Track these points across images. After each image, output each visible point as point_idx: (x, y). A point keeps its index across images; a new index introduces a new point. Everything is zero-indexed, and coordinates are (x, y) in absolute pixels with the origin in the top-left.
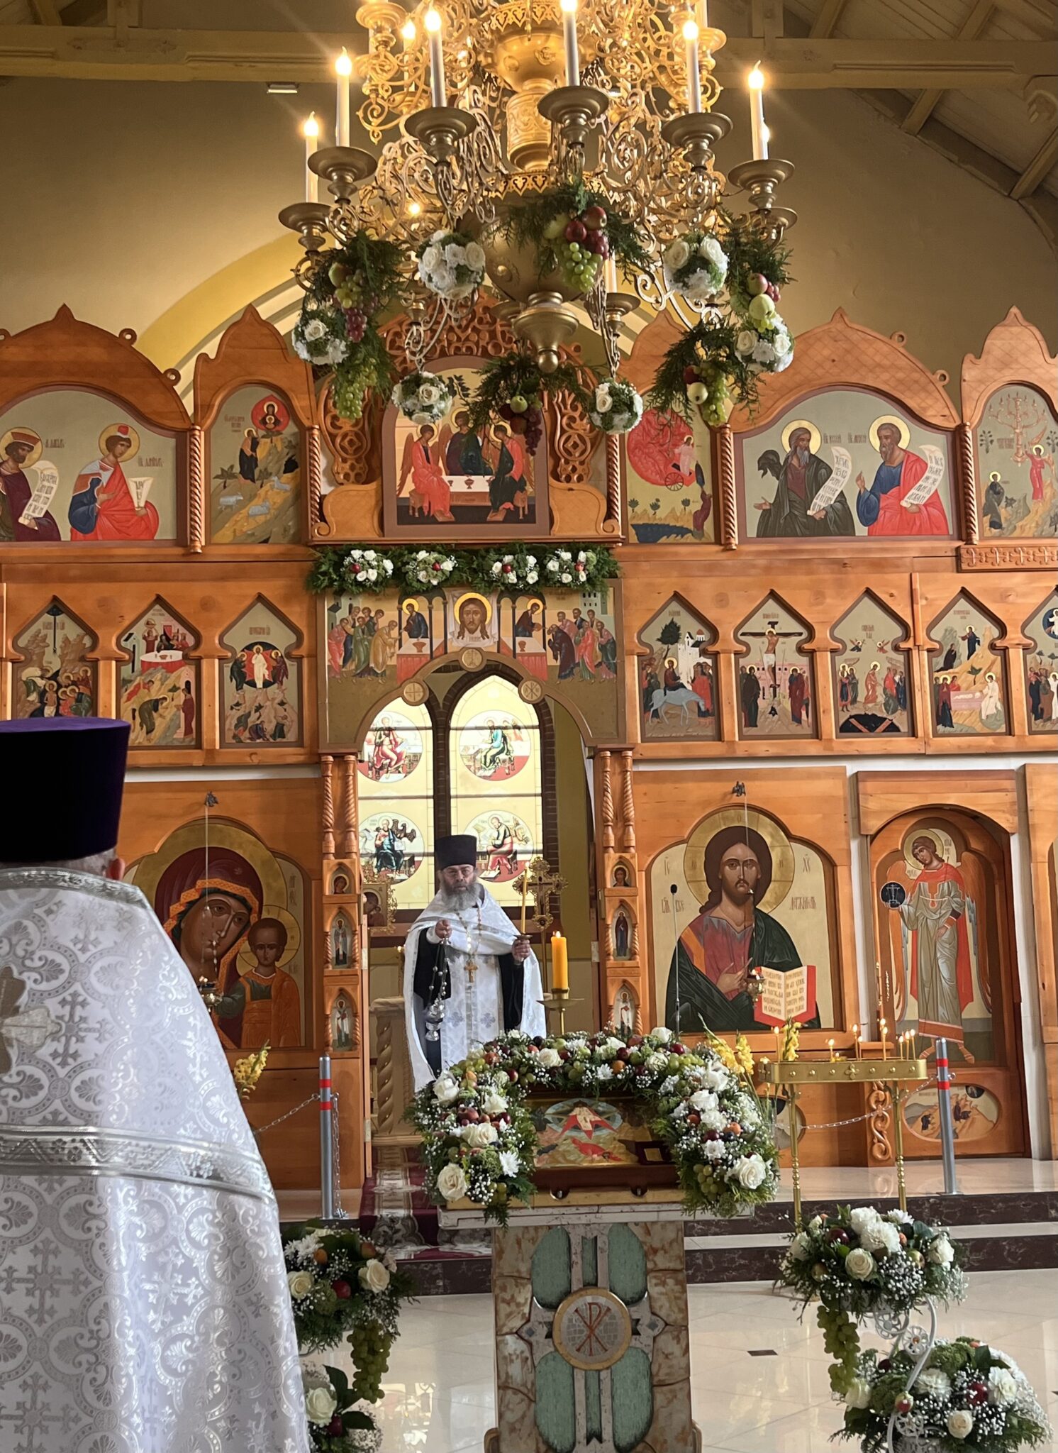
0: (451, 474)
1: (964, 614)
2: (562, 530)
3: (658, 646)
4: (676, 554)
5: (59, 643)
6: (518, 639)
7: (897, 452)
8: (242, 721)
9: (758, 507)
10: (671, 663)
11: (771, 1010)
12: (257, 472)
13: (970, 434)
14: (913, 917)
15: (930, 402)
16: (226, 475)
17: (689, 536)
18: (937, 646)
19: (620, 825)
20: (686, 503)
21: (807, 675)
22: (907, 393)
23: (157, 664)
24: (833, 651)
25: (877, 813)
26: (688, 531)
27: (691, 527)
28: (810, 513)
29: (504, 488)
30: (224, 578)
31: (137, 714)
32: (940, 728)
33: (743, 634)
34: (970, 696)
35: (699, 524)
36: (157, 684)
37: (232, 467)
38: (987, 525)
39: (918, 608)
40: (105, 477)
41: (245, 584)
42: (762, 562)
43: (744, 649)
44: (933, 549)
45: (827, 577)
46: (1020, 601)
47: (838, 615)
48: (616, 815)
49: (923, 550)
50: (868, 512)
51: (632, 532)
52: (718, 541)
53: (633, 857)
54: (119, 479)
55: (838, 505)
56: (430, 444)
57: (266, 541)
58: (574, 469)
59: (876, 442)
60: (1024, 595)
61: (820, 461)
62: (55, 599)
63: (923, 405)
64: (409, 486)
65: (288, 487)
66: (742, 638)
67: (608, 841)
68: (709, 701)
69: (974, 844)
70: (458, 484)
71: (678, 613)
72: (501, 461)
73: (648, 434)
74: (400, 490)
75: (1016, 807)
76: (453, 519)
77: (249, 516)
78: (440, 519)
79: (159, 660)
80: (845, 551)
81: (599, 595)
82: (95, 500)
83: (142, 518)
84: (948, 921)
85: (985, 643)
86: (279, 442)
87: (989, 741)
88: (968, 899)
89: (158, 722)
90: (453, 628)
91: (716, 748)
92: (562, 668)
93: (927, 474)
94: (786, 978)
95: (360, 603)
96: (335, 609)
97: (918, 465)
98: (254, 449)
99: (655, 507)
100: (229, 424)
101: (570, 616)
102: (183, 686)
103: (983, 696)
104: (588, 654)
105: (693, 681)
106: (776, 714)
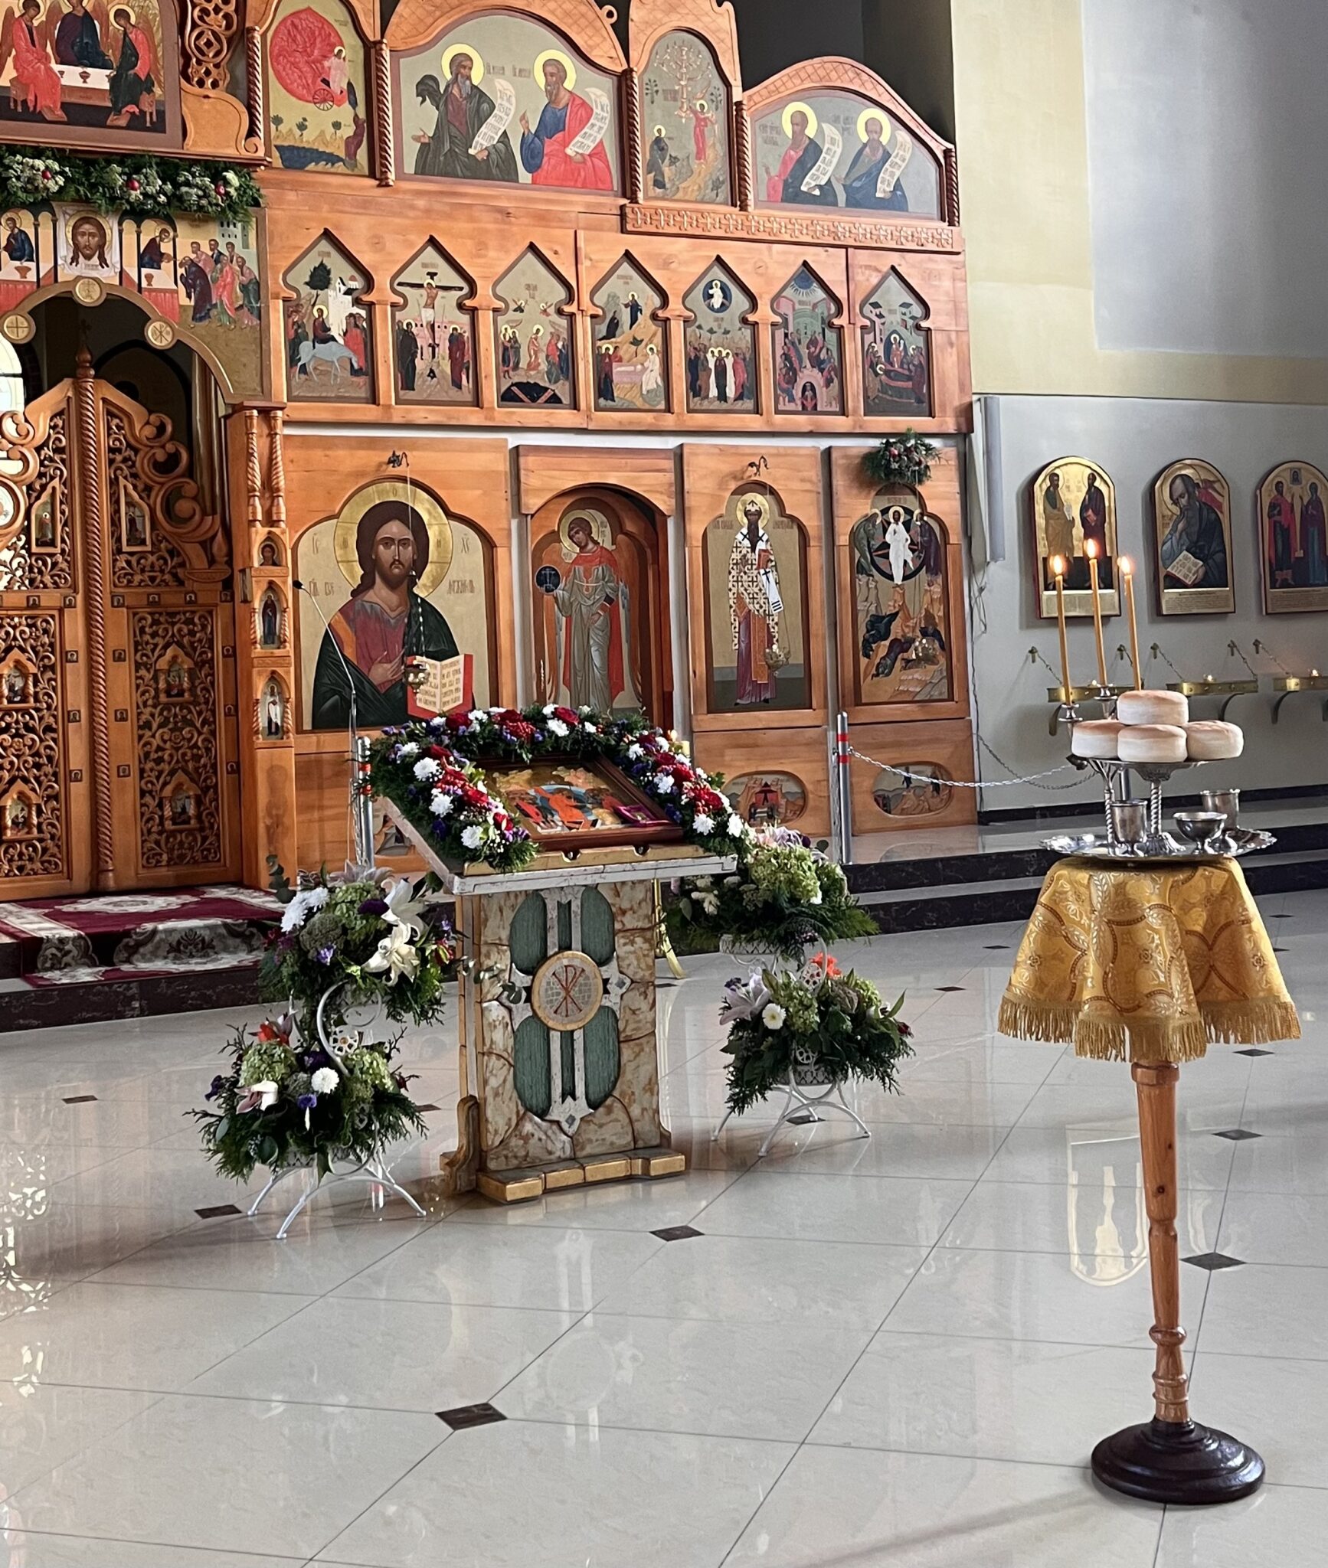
0: (62, 63)
1: (626, 279)
2: (198, 145)
3: (305, 290)
4: (327, 185)
6: (144, 271)
7: (562, 93)
9: (416, 139)
10: (321, 311)
11: (426, 702)
13: (636, 81)
14: (567, 603)
15: (597, 39)
17: (340, 167)
18: (600, 312)
19: (267, 495)
20: (337, 125)
21: (467, 334)
22: (575, 27)
24: (495, 310)
25: (538, 491)
26: (340, 159)
27: (342, 155)
28: (471, 151)
29: (127, 88)
32: (602, 401)
33: (400, 284)
34: (632, 368)
35: (352, 154)
38: (651, 183)
39: (582, 268)
42: (421, 203)
43: (401, 301)
44: (600, 205)
45: (491, 226)
46: (683, 269)
47: (501, 270)
48: (263, 484)
49: (588, 205)
50: (533, 158)
51: (276, 153)
52: (372, 175)
53: (282, 531)
55: (501, 146)
56: (36, 23)
58: (208, 73)
59: (541, 80)
60: (685, 263)
61: (482, 94)
63: (590, 42)
64: (11, 73)
66: (399, 288)
67: (254, 513)
68: (363, 358)
69: (630, 527)
70: (71, 76)
71: (328, 254)
72: (123, 53)
73: (294, 40)
75: (673, 489)
80: (509, 198)
81: (239, 225)
84: (603, 607)
85: (647, 312)
87: (648, 419)
88: (621, 584)
90: (65, 251)
91: (370, 413)
92: (197, 309)
93: (592, 121)
94: (442, 667)
97: (585, 110)
99: (302, 127)
101: (205, 248)
103: (645, 369)
104: (227, 296)
105: (345, 334)
106: (434, 376)
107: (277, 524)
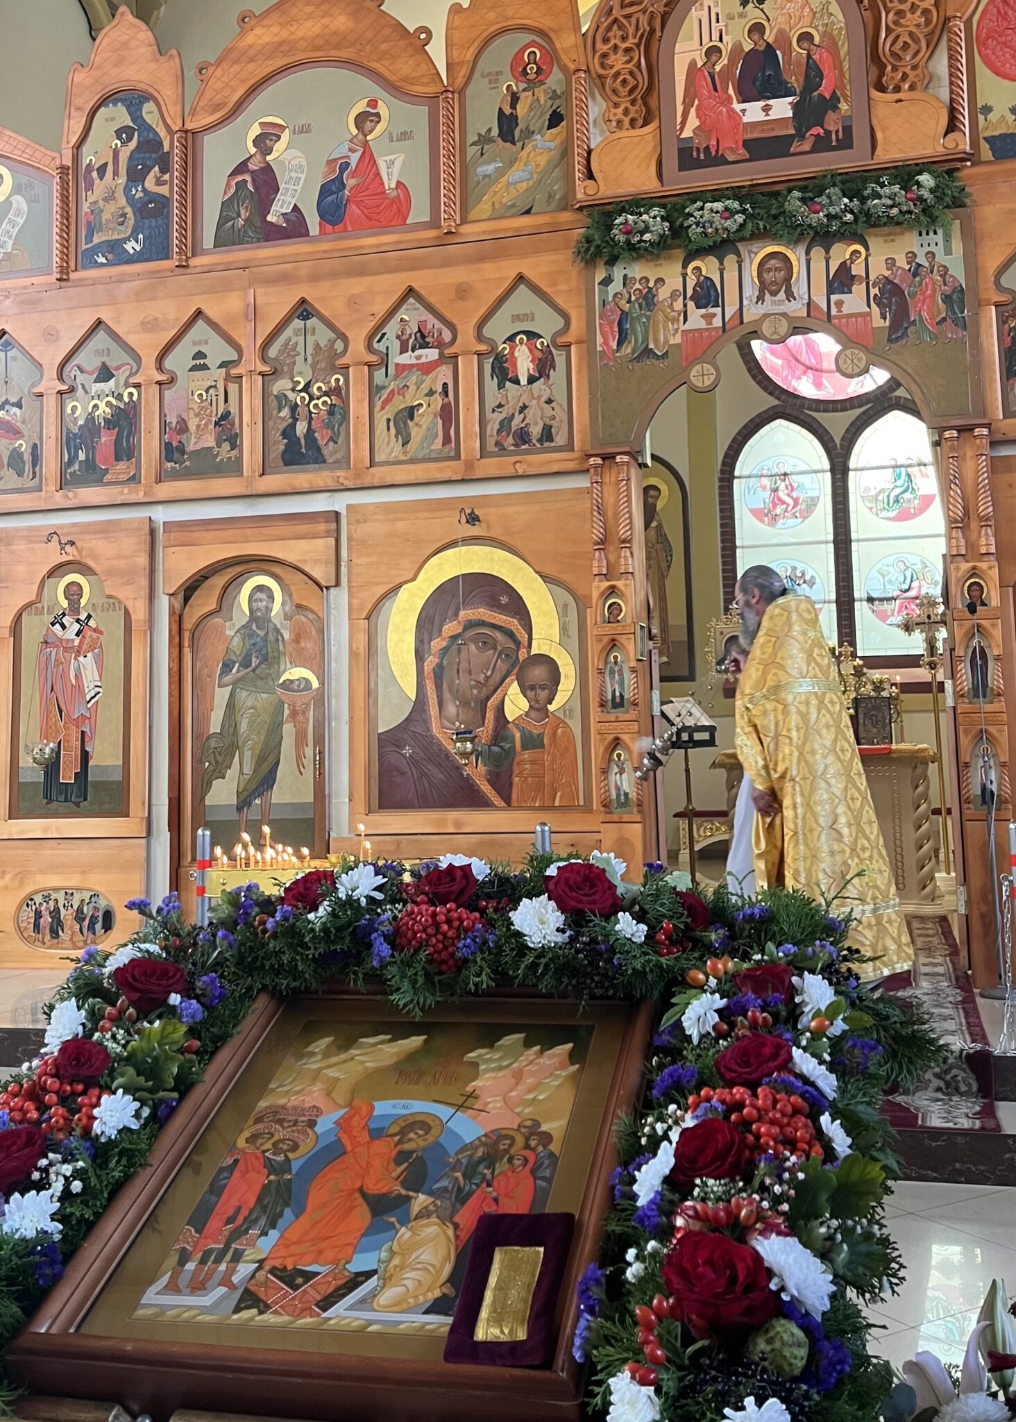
0: (744, 102)
2: (888, 153)
5: (310, 350)
6: (834, 298)
8: (505, 425)
12: (517, 133)
16: (484, 140)
19: (973, 525)
23: (412, 366)
29: (810, 110)
30: (482, 259)
31: (392, 423)
36: (412, 388)
37: (490, 130)
40: (354, 159)
41: (504, 263)
51: (984, 146)
54: (368, 158)
56: (718, 68)
57: (528, 212)
58: (904, 77)
62: (303, 301)
64: (693, 122)
65: (552, 145)
70: (753, 112)
74: (682, 129)
76: (747, 156)
77: (509, 184)
78: (731, 158)
79: (414, 361)
81: (940, 231)
82: (344, 186)
83: (393, 201)
86: (540, 93)
89: (414, 431)
92: (892, 329)
95: (637, 270)
96: (607, 281)
98: (513, 106)
100: (486, 80)
101: (902, 262)
102: (440, 389)
104: (927, 310)
107: (985, 558)
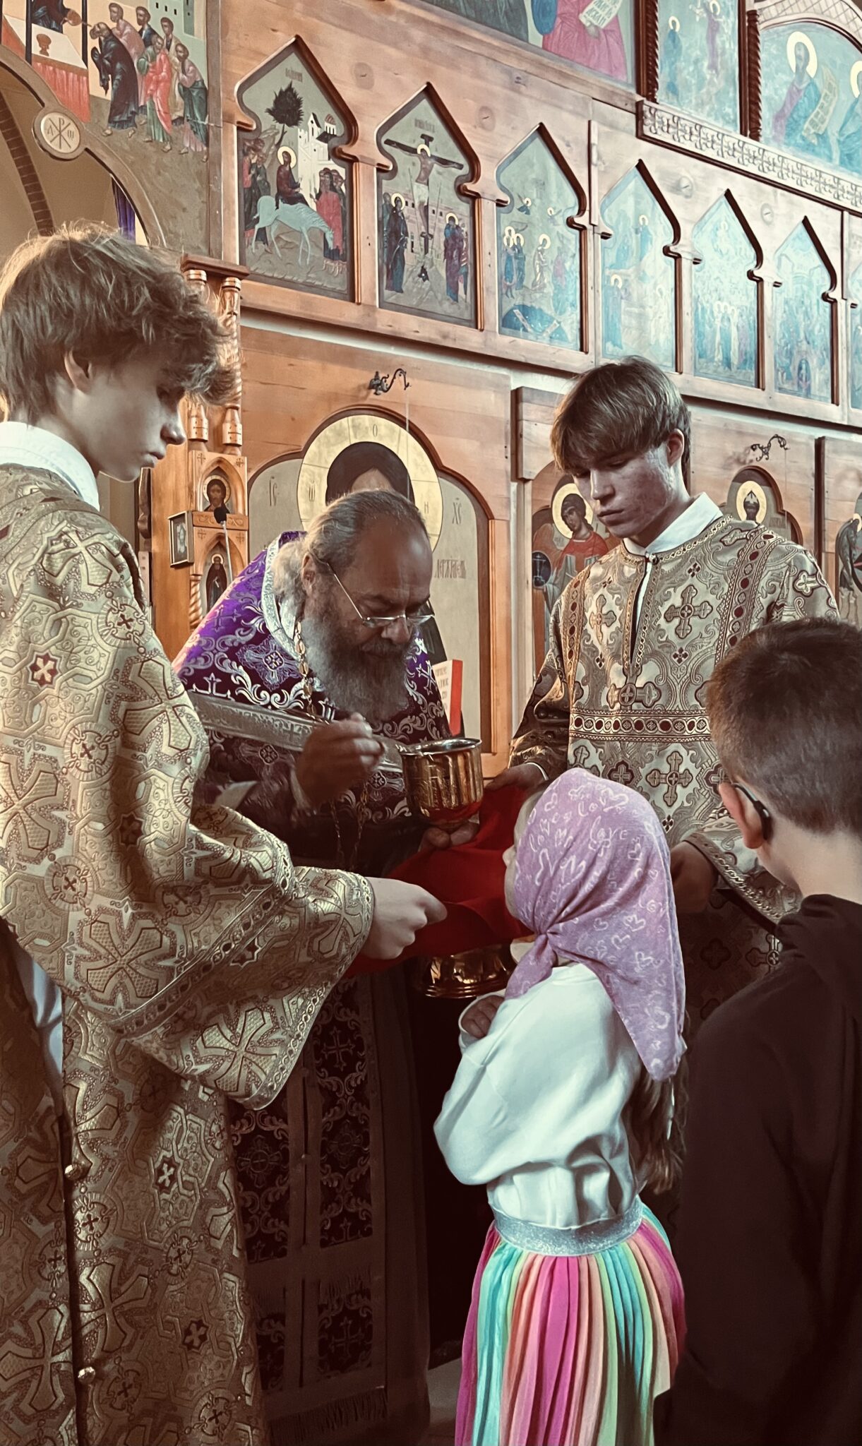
1: (638, 197)
3: (268, 122)
6: (37, 29)
10: (286, 154)
21: (466, 229)
24: (500, 204)
25: (540, 450)
33: (388, 142)
34: (640, 311)
39: (594, 172)
42: (418, 35)
43: (390, 165)
44: (613, 94)
45: (497, 89)
47: (508, 150)
49: (601, 91)
50: (544, 14)
53: (235, 461)
66: (387, 147)
68: (339, 234)
71: (300, 75)
80: (521, 58)
85: (657, 243)
91: (347, 314)
92: (116, 107)
101: (130, 16)
103: (653, 315)
104: (160, 97)
105: (318, 196)
106: (426, 278)
107: (229, 449)
